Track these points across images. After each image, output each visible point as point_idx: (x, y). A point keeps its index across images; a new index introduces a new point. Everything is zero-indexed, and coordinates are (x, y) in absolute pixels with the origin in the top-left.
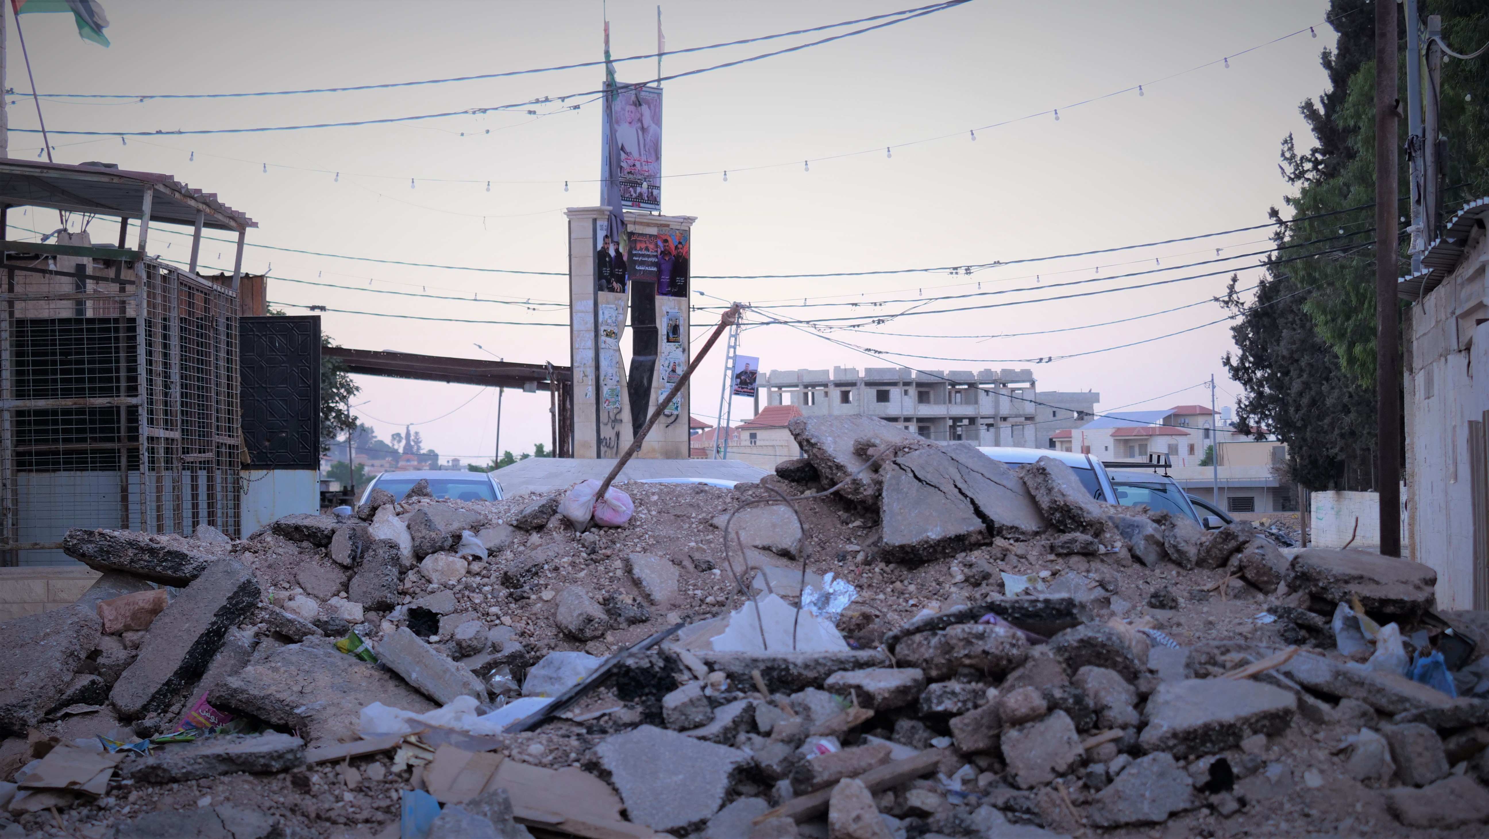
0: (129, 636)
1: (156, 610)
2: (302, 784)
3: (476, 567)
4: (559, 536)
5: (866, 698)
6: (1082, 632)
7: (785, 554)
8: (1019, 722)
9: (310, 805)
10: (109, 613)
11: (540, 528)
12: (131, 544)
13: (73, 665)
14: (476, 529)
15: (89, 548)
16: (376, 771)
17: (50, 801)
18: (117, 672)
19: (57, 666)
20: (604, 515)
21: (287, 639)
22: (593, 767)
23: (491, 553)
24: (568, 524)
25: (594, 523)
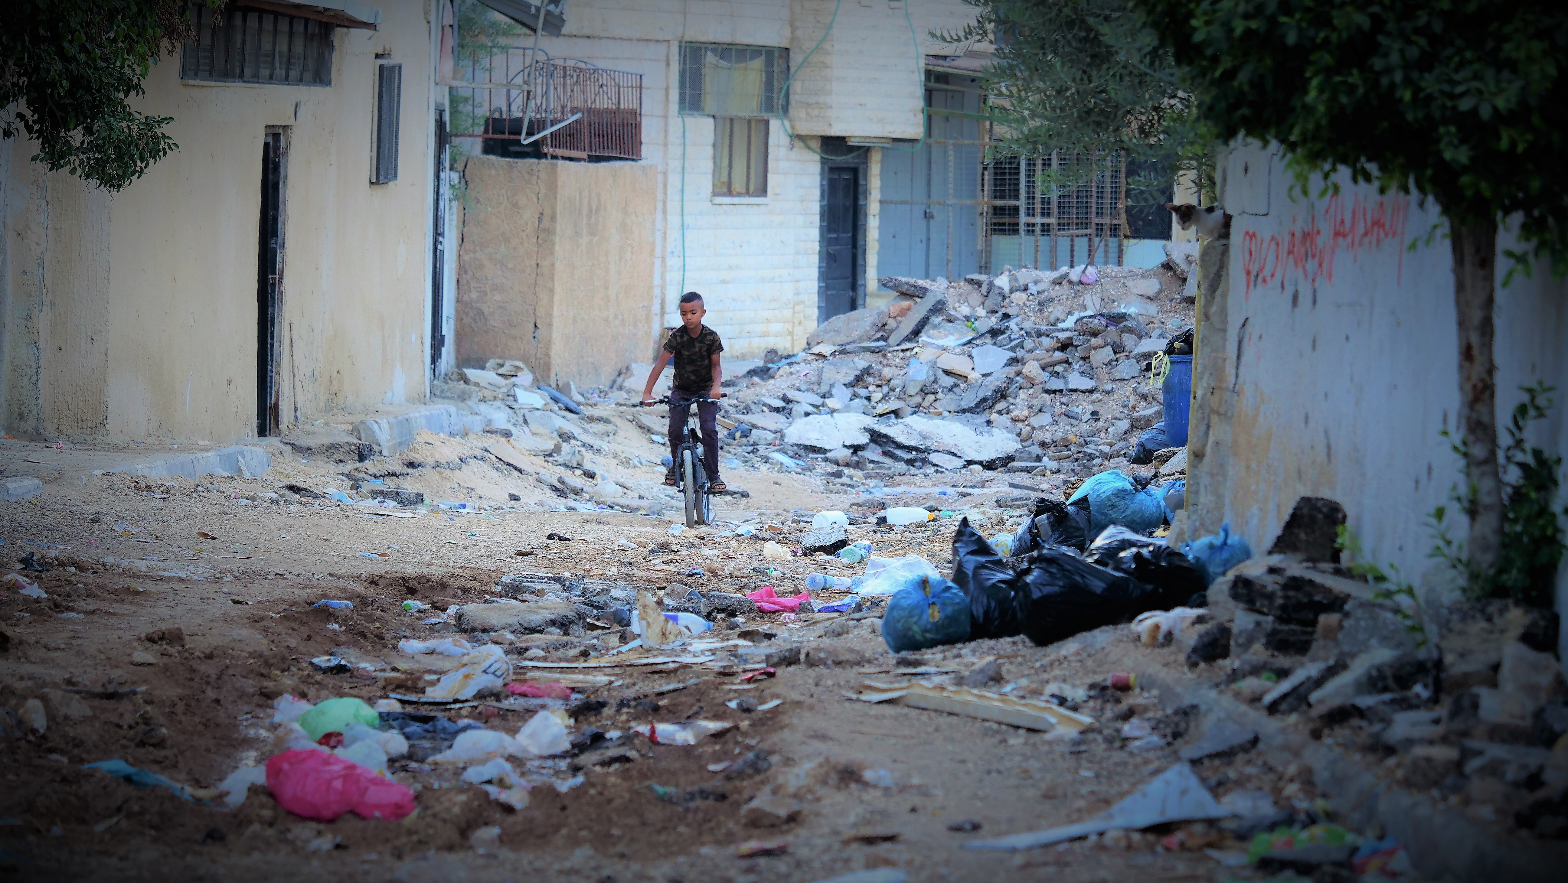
0: (899, 319)
1: (908, 309)
2: (885, 356)
3: (1031, 298)
4: (1066, 287)
5: (1058, 340)
6: (1127, 323)
7: (1149, 298)
8: (1095, 348)
9: (885, 362)
10: (892, 309)
11: (1060, 284)
12: (907, 283)
13: (875, 328)
14: (1036, 283)
15: (891, 284)
16: (908, 353)
17: (814, 357)
18: (891, 331)
19: (868, 328)
20: (1084, 279)
21: (951, 321)
22: (970, 356)
23: (1038, 293)
24: (1071, 282)
25: (1080, 283)
